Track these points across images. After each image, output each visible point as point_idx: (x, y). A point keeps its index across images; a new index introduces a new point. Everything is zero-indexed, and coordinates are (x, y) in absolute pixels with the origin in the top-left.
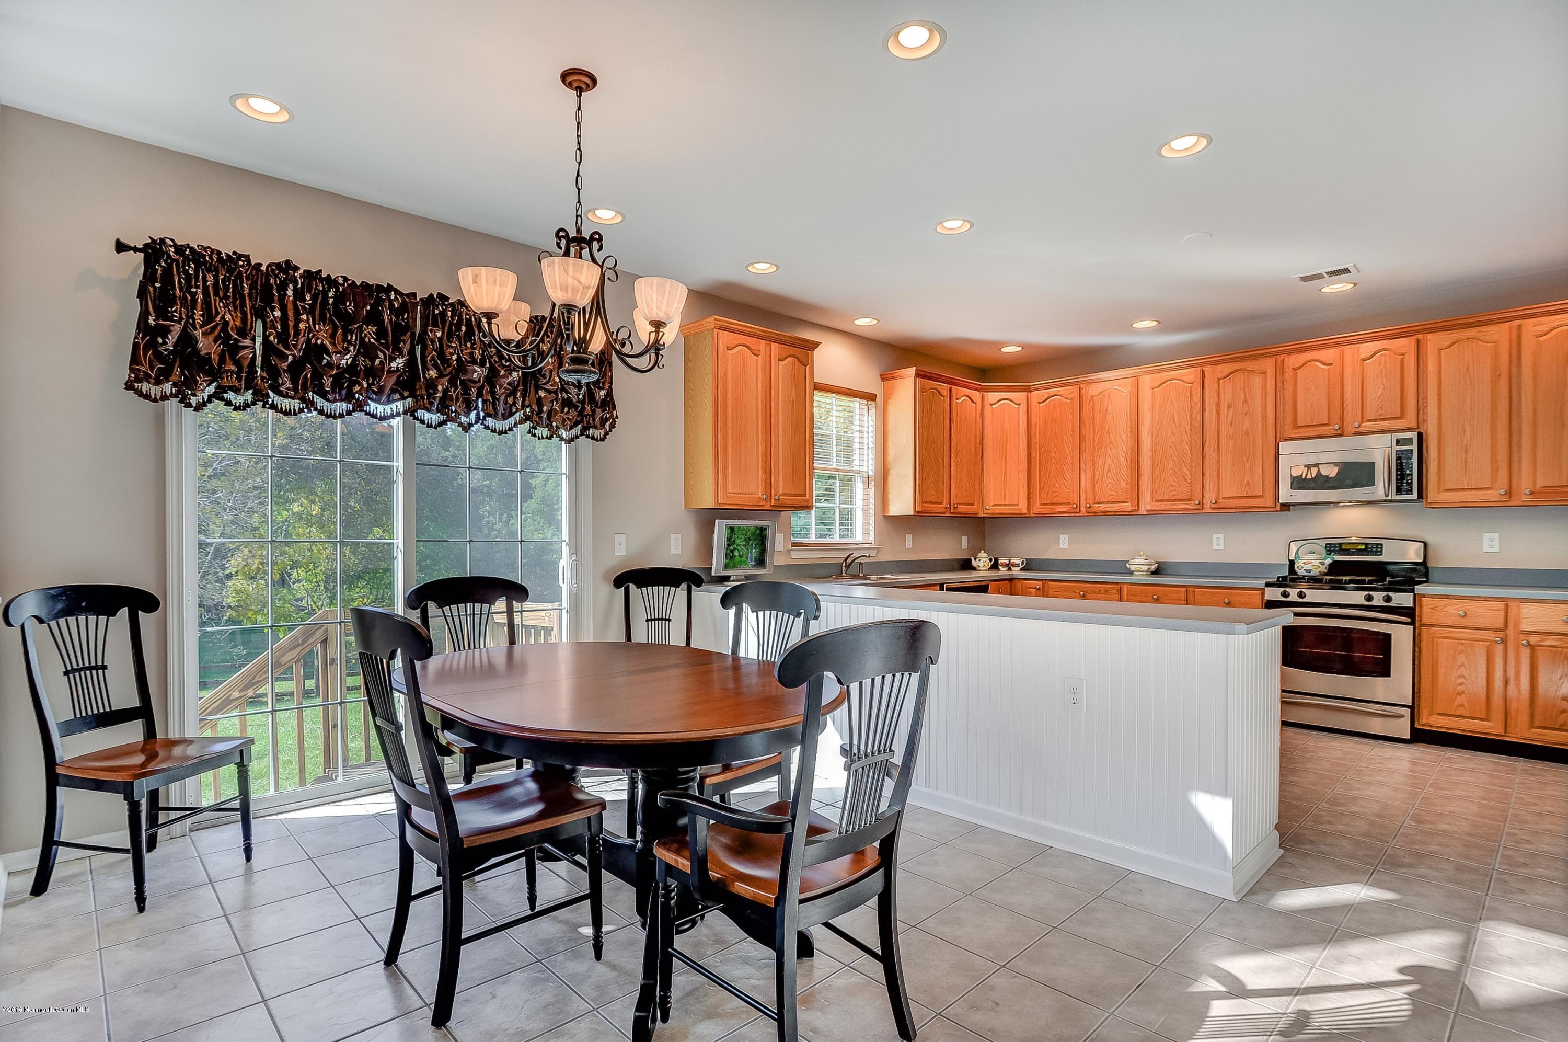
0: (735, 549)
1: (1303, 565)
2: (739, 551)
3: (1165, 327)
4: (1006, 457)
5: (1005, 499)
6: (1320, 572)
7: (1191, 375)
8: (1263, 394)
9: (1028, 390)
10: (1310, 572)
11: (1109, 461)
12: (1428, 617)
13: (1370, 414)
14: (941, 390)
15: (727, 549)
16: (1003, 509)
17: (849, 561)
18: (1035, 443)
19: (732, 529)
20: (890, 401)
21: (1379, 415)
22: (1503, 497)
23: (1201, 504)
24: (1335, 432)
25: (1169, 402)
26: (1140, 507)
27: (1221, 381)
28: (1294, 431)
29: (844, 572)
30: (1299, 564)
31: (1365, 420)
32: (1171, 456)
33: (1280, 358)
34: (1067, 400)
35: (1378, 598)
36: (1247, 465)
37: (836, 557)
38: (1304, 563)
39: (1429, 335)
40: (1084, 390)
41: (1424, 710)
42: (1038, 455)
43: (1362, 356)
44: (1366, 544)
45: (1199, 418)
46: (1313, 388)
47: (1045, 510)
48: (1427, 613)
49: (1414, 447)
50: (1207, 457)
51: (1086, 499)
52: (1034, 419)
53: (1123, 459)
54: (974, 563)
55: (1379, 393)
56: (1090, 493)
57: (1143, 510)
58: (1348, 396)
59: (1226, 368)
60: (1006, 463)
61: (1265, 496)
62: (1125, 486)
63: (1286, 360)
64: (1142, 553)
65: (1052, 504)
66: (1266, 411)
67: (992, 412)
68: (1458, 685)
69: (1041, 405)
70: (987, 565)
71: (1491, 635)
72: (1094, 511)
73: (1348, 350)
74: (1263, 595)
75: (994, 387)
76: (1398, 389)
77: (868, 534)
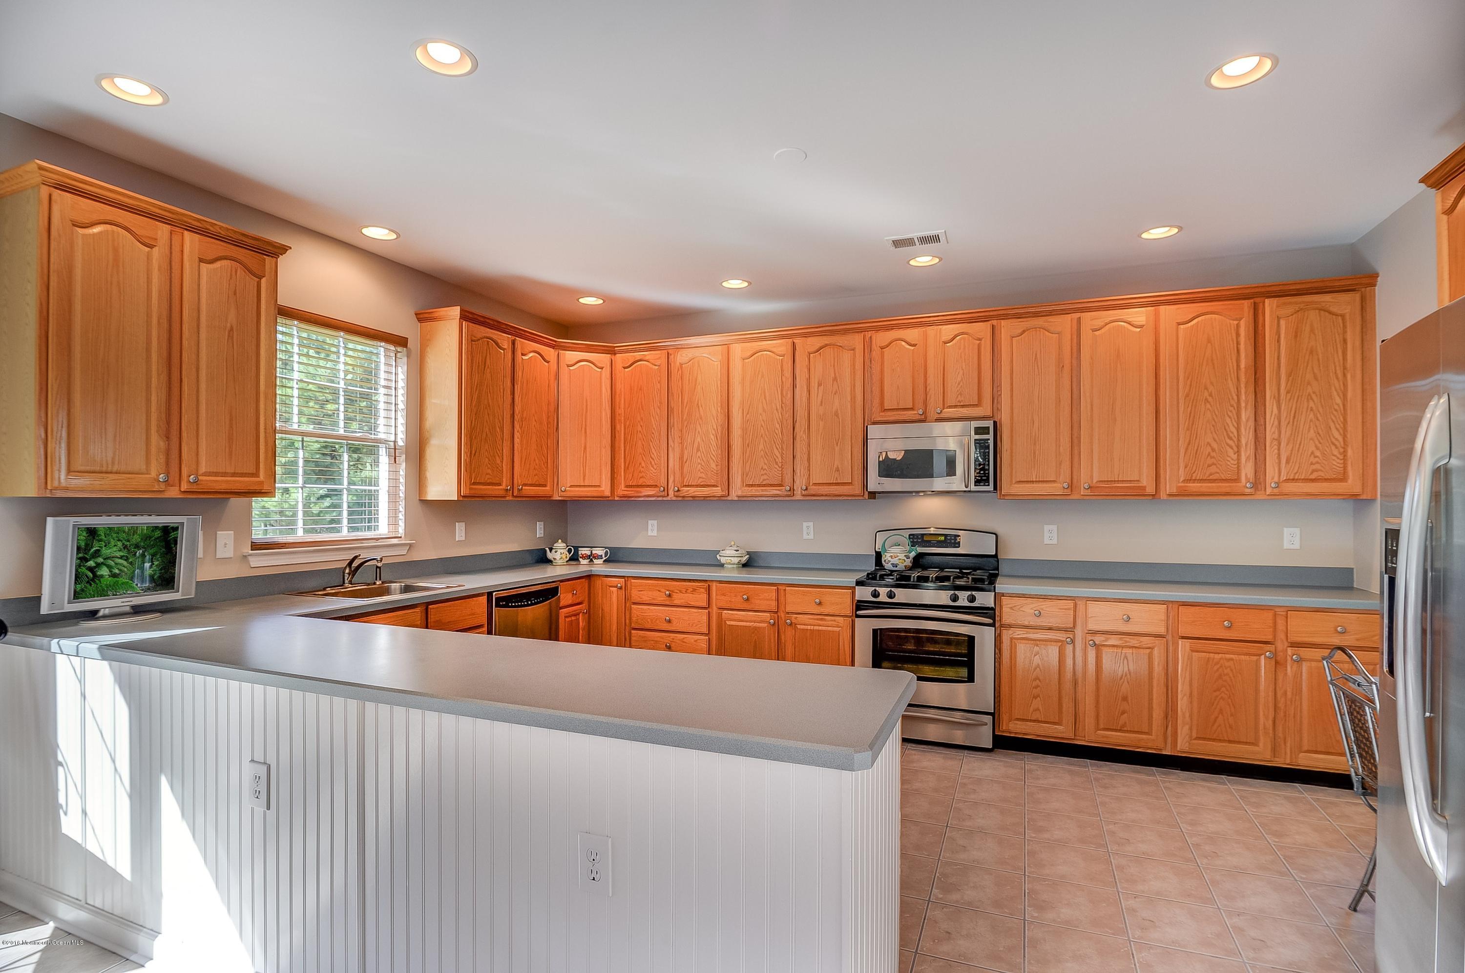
0: (98, 565)
1: (890, 559)
2: (109, 567)
3: (755, 292)
4: (586, 429)
5: (584, 479)
6: (905, 566)
7: (781, 346)
8: (852, 373)
9: (612, 352)
10: (896, 567)
11: (699, 439)
12: (1008, 617)
13: (951, 401)
14: (499, 341)
15: (79, 566)
16: (582, 491)
17: (355, 564)
18: (619, 414)
19: (92, 532)
20: (428, 349)
21: (959, 401)
22: (1065, 490)
23: (792, 490)
24: (918, 417)
25: (760, 376)
26: (730, 493)
27: (811, 355)
28: (881, 414)
29: (346, 581)
30: (886, 557)
31: (946, 406)
32: (762, 435)
33: (868, 334)
34: (654, 367)
35: (963, 599)
36: (837, 449)
37: (337, 560)
38: (891, 557)
39: (1002, 321)
40: (672, 356)
41: (1004, 715)
42: (623, 429)
43: (944, 338)
44: (946, 536)
45: (790, 395)
46: (899, 369)
47: (630, 492)
48: (1009, 613)
49: (990, 436)
50: (798, 438)
51: (674, 481)
52: (619, 386)
53: (712, 437)
54: (550, 555)
55: (959, 379)
56: (678, 475)
57: (733, 496)
58: (931, 380)
59: (815, 342)
60: (586, 436)
61: (853, 483)
62: (715, 468)
63: (874, 338)
64: (733, 543)
65: (638, 486)
66: (854, 391)
67: (570, 373)
68: (1033, 688)
69: (627, 370)
70: (564, 556)
71: (1061, 636)
72: (682, 495)
73: (931, 330)
74: (853, 594)
75: (571, 345)
76: (976, 374)
77: (396, 524)
